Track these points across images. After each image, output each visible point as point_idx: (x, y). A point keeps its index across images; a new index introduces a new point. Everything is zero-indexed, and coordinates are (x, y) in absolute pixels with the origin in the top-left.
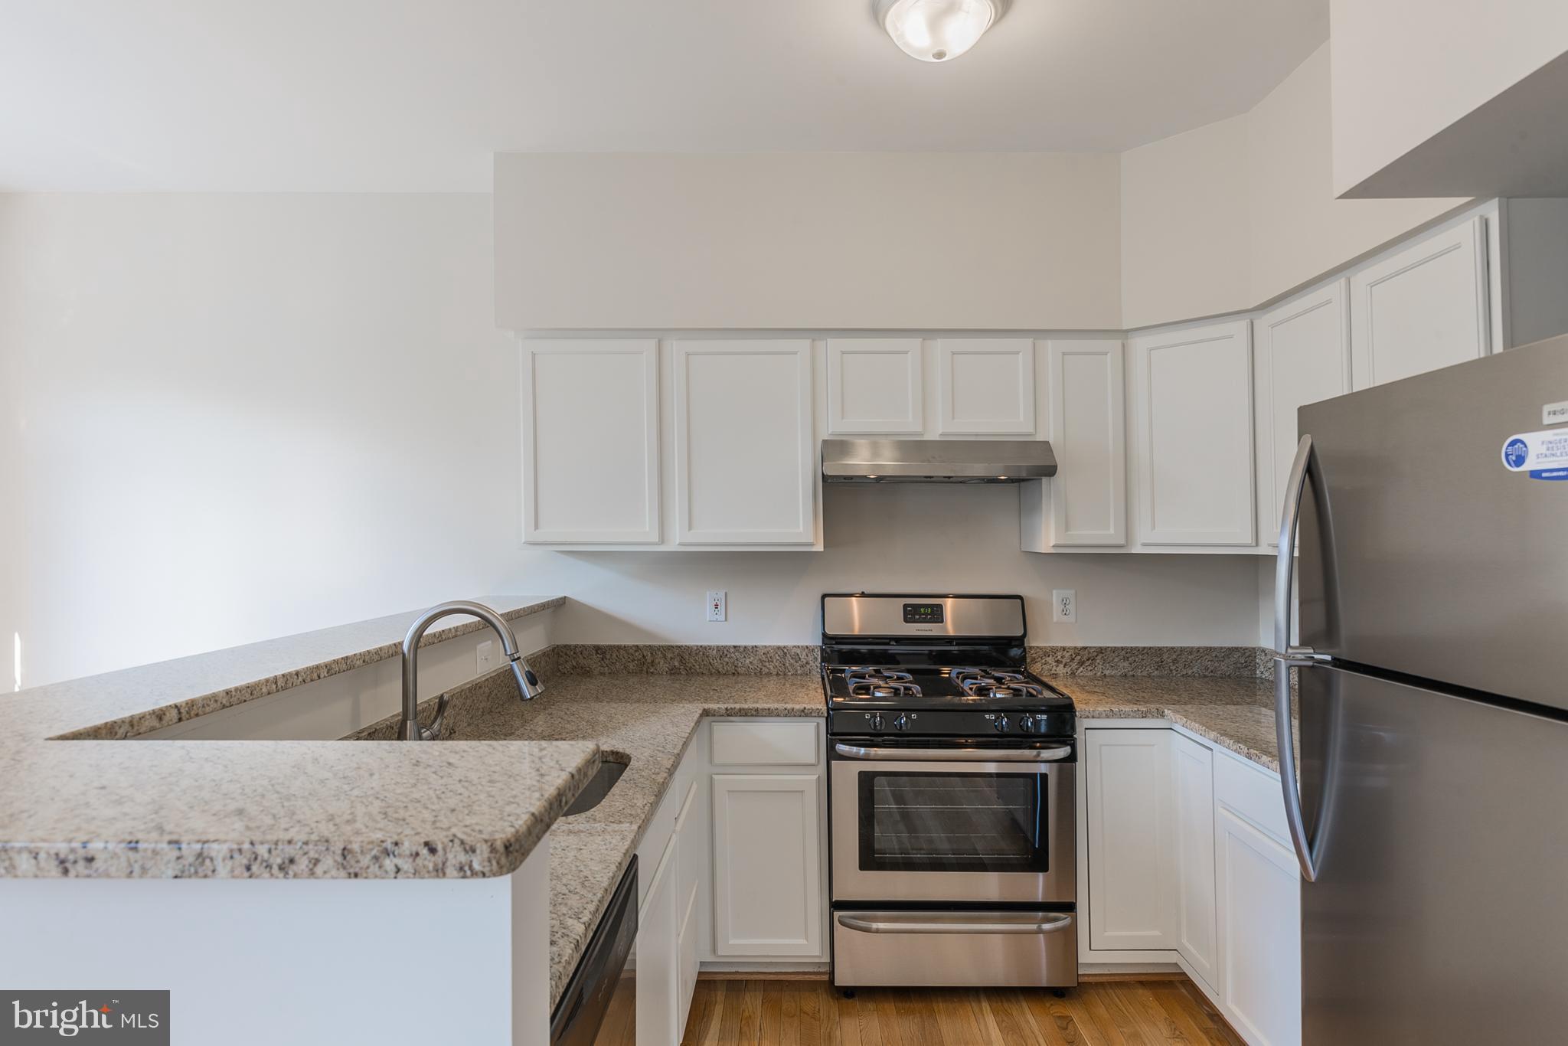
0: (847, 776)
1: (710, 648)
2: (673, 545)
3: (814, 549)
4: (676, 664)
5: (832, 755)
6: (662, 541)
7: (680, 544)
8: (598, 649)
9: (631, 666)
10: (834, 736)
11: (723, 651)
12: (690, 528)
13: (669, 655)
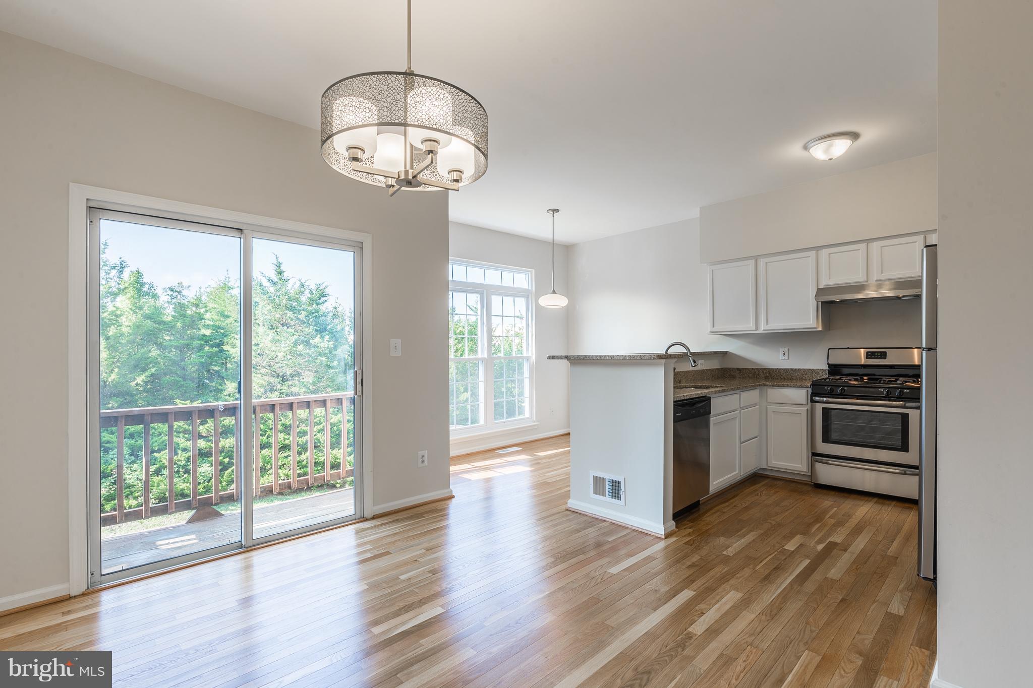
0: (819, 408)
1: (781, 369)
2: (761, 331)
3: (818, 330)
4: (768, 375)
5: (812, 401)
6: (757, 329)
7: (763, 330)
8: (738, 369)
9: (750, 375)
10: (814, 394)
11: (786, 370)
12: (767, 324)
13: (765, 372)
